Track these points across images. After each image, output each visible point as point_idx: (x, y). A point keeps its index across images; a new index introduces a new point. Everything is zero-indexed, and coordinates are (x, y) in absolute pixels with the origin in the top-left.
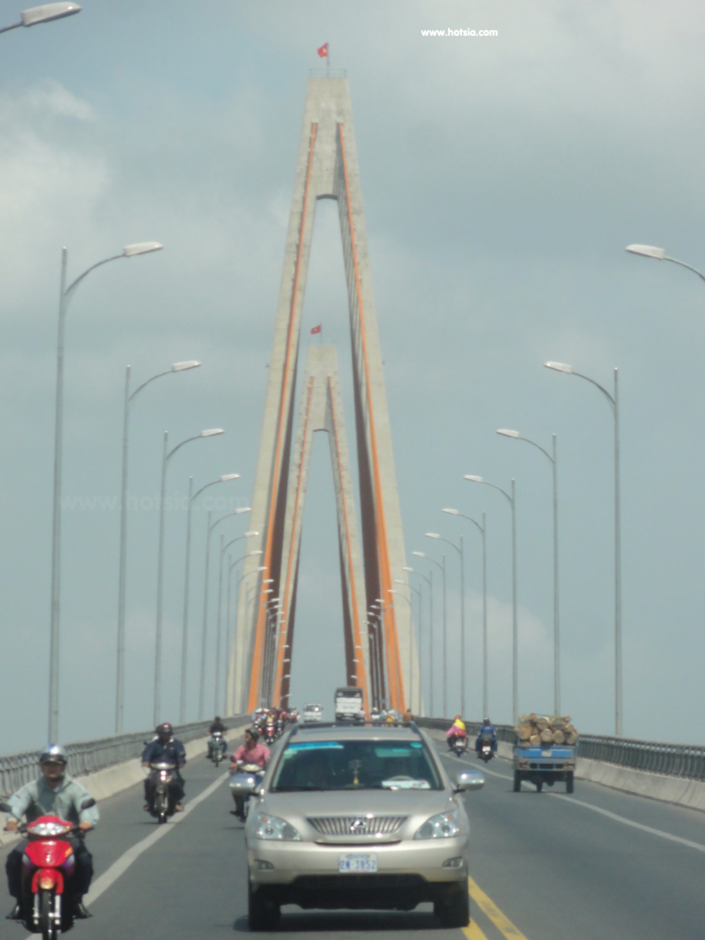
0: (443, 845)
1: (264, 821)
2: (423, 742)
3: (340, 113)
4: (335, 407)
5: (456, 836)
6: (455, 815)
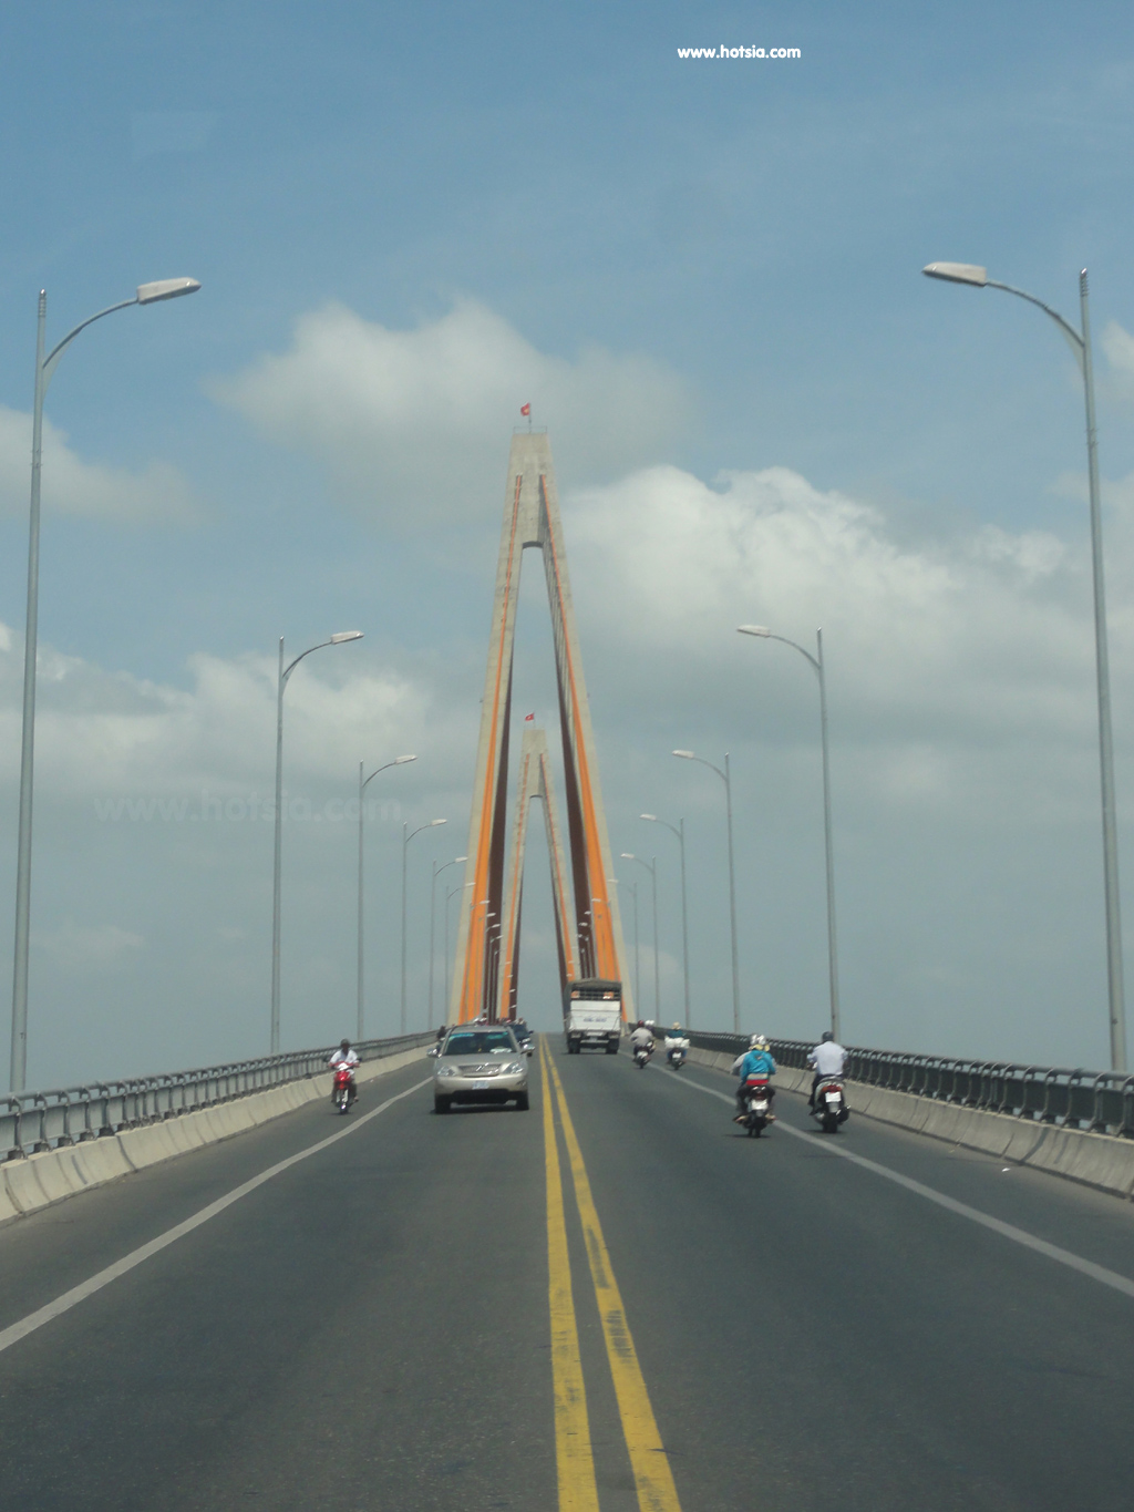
0: (516, 1075)
3: (542, 466)
4: (546, 777)
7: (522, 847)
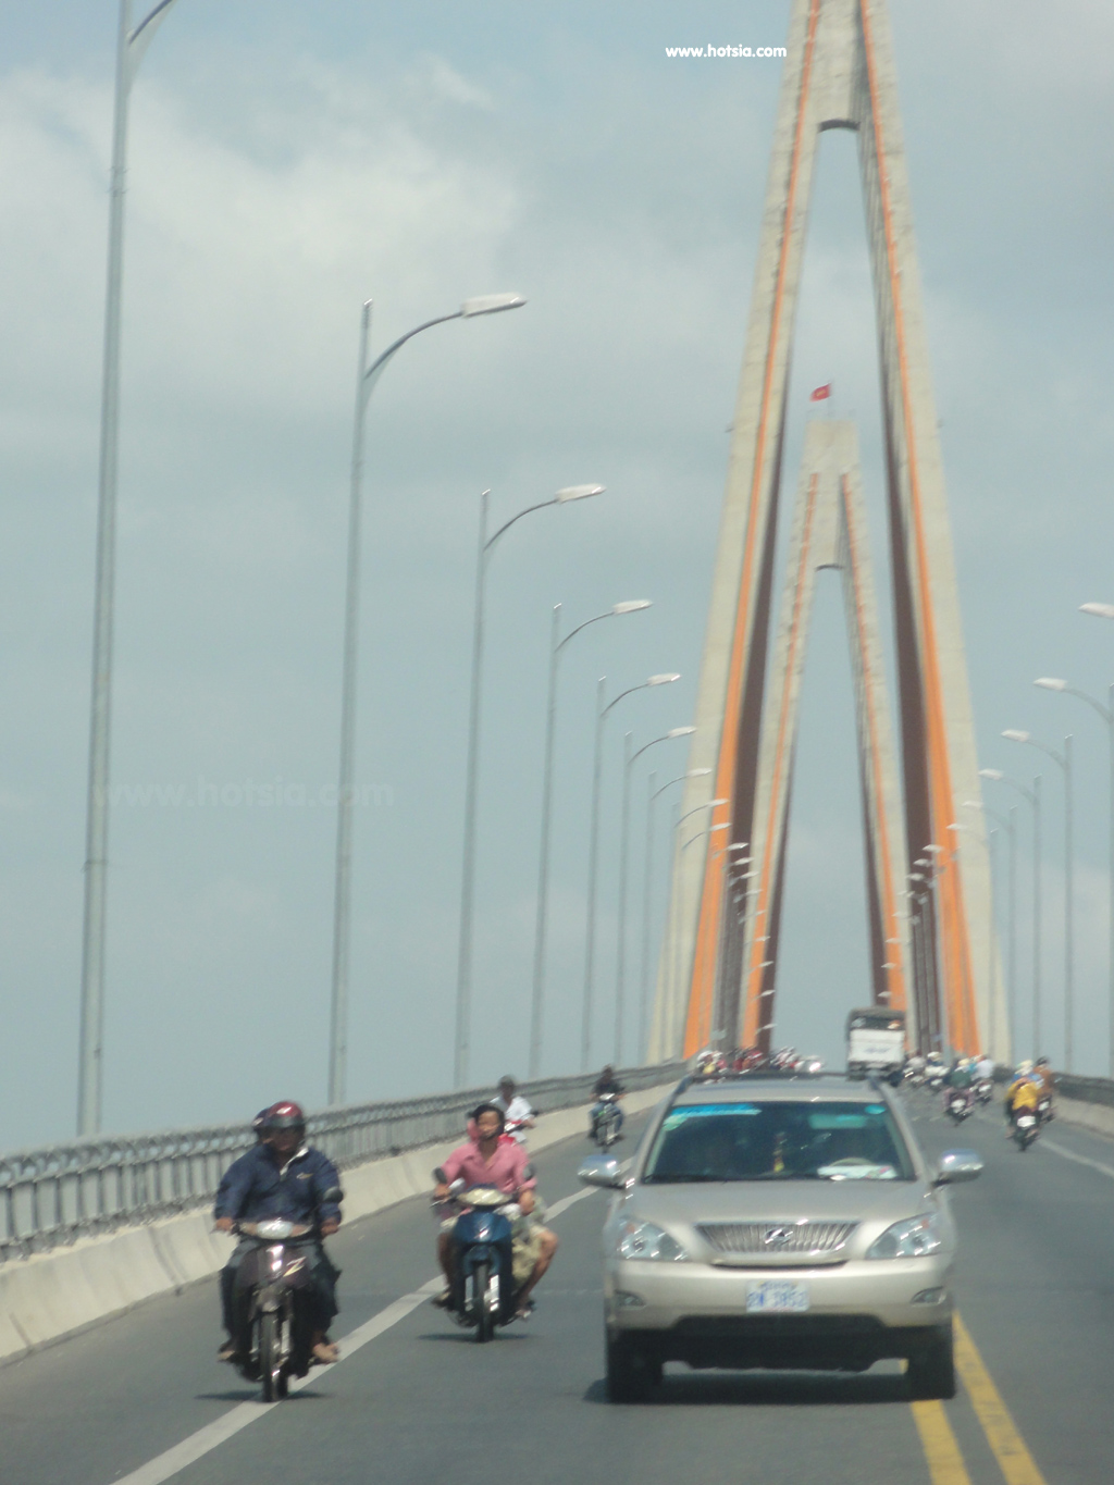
0: (913, 1268)
1: (629, 1229)
2: (884, 1104)
4: (853, 525)
5: (933, 1253)
6: (933, 1219)
7: (795, 679)
